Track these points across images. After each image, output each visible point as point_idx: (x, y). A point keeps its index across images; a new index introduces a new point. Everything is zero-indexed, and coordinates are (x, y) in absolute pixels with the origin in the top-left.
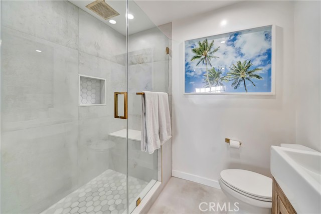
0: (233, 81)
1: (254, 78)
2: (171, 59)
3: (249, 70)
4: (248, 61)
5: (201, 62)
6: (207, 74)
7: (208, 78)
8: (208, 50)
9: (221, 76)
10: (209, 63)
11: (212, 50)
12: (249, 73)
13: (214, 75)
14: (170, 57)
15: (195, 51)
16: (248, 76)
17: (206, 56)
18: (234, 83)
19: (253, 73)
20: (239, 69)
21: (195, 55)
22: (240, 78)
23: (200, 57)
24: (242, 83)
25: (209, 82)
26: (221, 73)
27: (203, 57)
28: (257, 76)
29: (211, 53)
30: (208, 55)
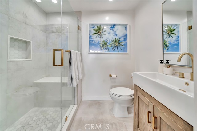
0: (113, 47)
1: (121, 46)
2: (81, 33)
3: (119, 42)
4: (119, 38)
5: (98, 36)
6: (101, 43)
7: (101, 45)
8: (101, 30)
9: (107, 44)
10: (102, 37)
11: (103, 31)
12: (119, 43)
13: (104, 44)
14: (80, 32)
15: (94, 30)
16: (119, 45)
17: (100, 33)
18: (113, 48)
19: (121, 44)
20: (115, 42)
21: (95, 32)
22: (116, 46)
23: (97, 34)
24: (116, 48)
25: (102, 47)
26: (107, 43)
27: (99, 34)
28: (122, 45)
29: (103, 32)
30: (102, 33)
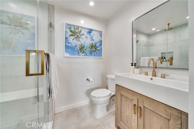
0: (90, 51)
1: (97, 51)
2: (54, 32)
3: (95, 47)
4: (95, 44)
5: (75, 39)
6: (78, 46)
7: (79, 48)
8: (79, 33)
9: (85, 48)
10: (79, 40)
11: (81, 34)
12: (96, 48)
13: (82, 47)
14: (52, 30)
15: (71, 31)
16: (95, 50)
17: (78, 36)
18: (90, 52)
19: (97, 49)
20: (92, 46)
21: (72, 34)
22: (92, 50)
23: (74, 36)
24: (93, 52)
25: (79, 51)
26: (85, 47)
27: (76, 36)
28: (98, 50)
29: (80, 35)
30: (79, 36)
